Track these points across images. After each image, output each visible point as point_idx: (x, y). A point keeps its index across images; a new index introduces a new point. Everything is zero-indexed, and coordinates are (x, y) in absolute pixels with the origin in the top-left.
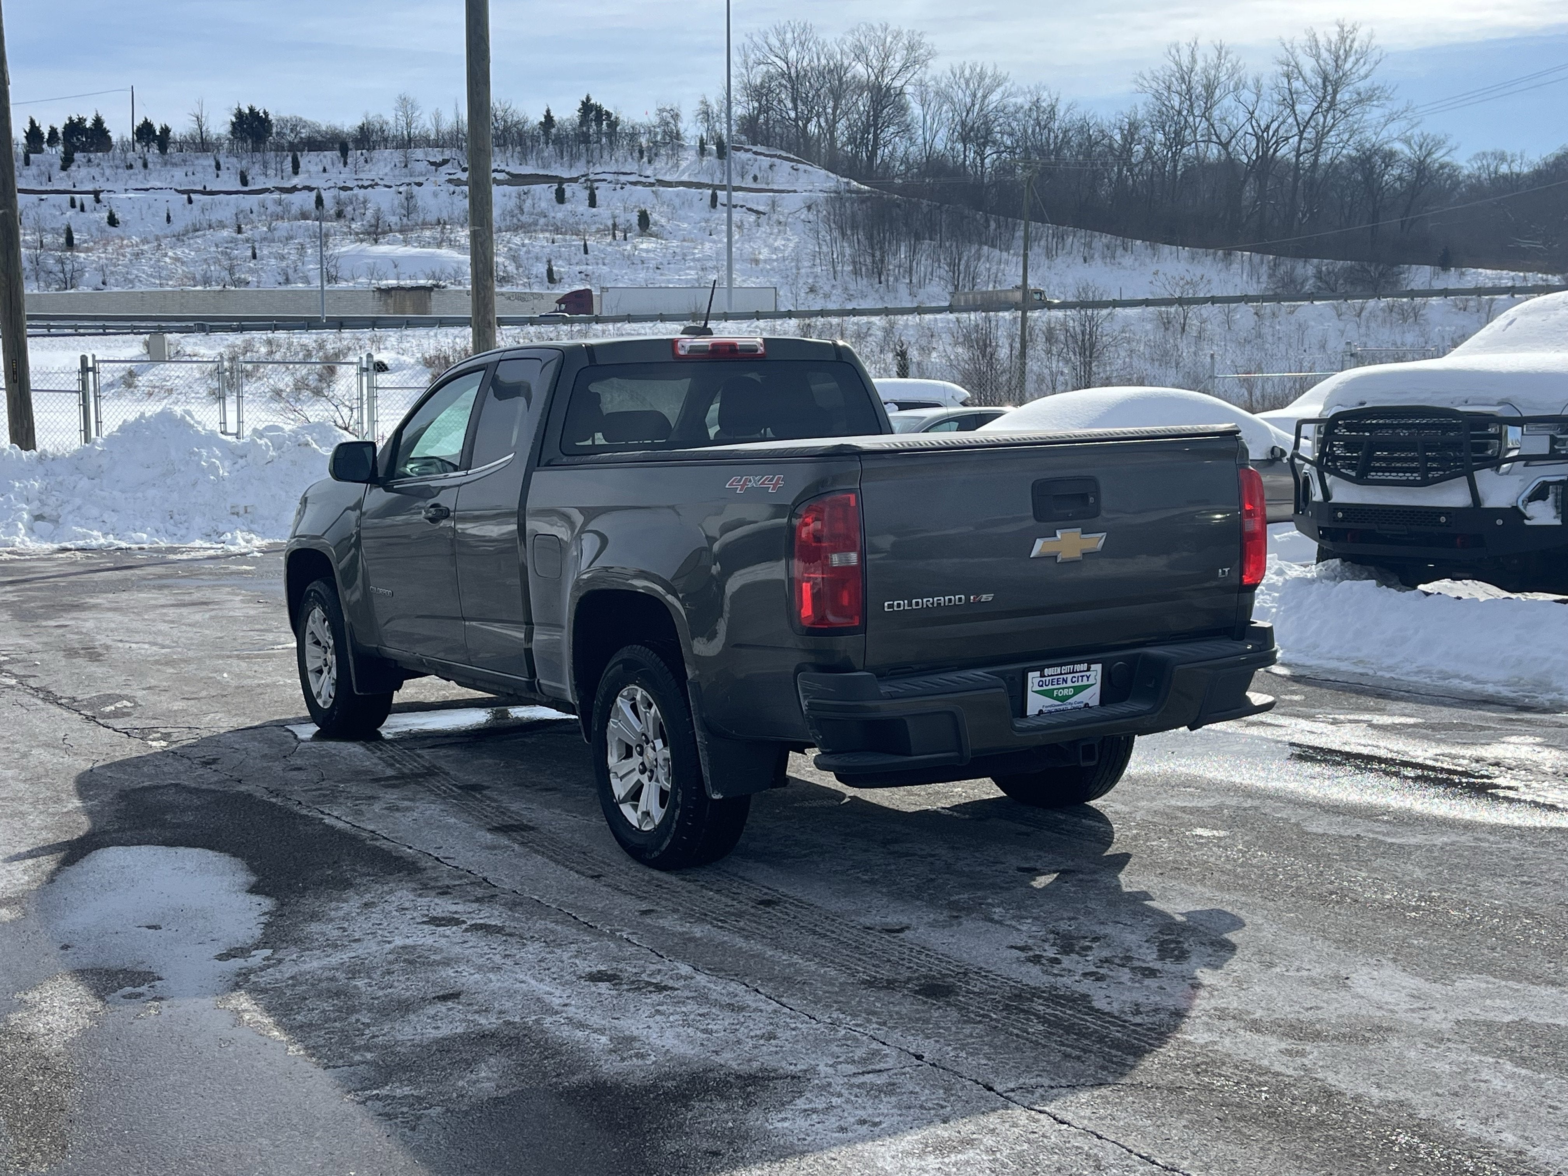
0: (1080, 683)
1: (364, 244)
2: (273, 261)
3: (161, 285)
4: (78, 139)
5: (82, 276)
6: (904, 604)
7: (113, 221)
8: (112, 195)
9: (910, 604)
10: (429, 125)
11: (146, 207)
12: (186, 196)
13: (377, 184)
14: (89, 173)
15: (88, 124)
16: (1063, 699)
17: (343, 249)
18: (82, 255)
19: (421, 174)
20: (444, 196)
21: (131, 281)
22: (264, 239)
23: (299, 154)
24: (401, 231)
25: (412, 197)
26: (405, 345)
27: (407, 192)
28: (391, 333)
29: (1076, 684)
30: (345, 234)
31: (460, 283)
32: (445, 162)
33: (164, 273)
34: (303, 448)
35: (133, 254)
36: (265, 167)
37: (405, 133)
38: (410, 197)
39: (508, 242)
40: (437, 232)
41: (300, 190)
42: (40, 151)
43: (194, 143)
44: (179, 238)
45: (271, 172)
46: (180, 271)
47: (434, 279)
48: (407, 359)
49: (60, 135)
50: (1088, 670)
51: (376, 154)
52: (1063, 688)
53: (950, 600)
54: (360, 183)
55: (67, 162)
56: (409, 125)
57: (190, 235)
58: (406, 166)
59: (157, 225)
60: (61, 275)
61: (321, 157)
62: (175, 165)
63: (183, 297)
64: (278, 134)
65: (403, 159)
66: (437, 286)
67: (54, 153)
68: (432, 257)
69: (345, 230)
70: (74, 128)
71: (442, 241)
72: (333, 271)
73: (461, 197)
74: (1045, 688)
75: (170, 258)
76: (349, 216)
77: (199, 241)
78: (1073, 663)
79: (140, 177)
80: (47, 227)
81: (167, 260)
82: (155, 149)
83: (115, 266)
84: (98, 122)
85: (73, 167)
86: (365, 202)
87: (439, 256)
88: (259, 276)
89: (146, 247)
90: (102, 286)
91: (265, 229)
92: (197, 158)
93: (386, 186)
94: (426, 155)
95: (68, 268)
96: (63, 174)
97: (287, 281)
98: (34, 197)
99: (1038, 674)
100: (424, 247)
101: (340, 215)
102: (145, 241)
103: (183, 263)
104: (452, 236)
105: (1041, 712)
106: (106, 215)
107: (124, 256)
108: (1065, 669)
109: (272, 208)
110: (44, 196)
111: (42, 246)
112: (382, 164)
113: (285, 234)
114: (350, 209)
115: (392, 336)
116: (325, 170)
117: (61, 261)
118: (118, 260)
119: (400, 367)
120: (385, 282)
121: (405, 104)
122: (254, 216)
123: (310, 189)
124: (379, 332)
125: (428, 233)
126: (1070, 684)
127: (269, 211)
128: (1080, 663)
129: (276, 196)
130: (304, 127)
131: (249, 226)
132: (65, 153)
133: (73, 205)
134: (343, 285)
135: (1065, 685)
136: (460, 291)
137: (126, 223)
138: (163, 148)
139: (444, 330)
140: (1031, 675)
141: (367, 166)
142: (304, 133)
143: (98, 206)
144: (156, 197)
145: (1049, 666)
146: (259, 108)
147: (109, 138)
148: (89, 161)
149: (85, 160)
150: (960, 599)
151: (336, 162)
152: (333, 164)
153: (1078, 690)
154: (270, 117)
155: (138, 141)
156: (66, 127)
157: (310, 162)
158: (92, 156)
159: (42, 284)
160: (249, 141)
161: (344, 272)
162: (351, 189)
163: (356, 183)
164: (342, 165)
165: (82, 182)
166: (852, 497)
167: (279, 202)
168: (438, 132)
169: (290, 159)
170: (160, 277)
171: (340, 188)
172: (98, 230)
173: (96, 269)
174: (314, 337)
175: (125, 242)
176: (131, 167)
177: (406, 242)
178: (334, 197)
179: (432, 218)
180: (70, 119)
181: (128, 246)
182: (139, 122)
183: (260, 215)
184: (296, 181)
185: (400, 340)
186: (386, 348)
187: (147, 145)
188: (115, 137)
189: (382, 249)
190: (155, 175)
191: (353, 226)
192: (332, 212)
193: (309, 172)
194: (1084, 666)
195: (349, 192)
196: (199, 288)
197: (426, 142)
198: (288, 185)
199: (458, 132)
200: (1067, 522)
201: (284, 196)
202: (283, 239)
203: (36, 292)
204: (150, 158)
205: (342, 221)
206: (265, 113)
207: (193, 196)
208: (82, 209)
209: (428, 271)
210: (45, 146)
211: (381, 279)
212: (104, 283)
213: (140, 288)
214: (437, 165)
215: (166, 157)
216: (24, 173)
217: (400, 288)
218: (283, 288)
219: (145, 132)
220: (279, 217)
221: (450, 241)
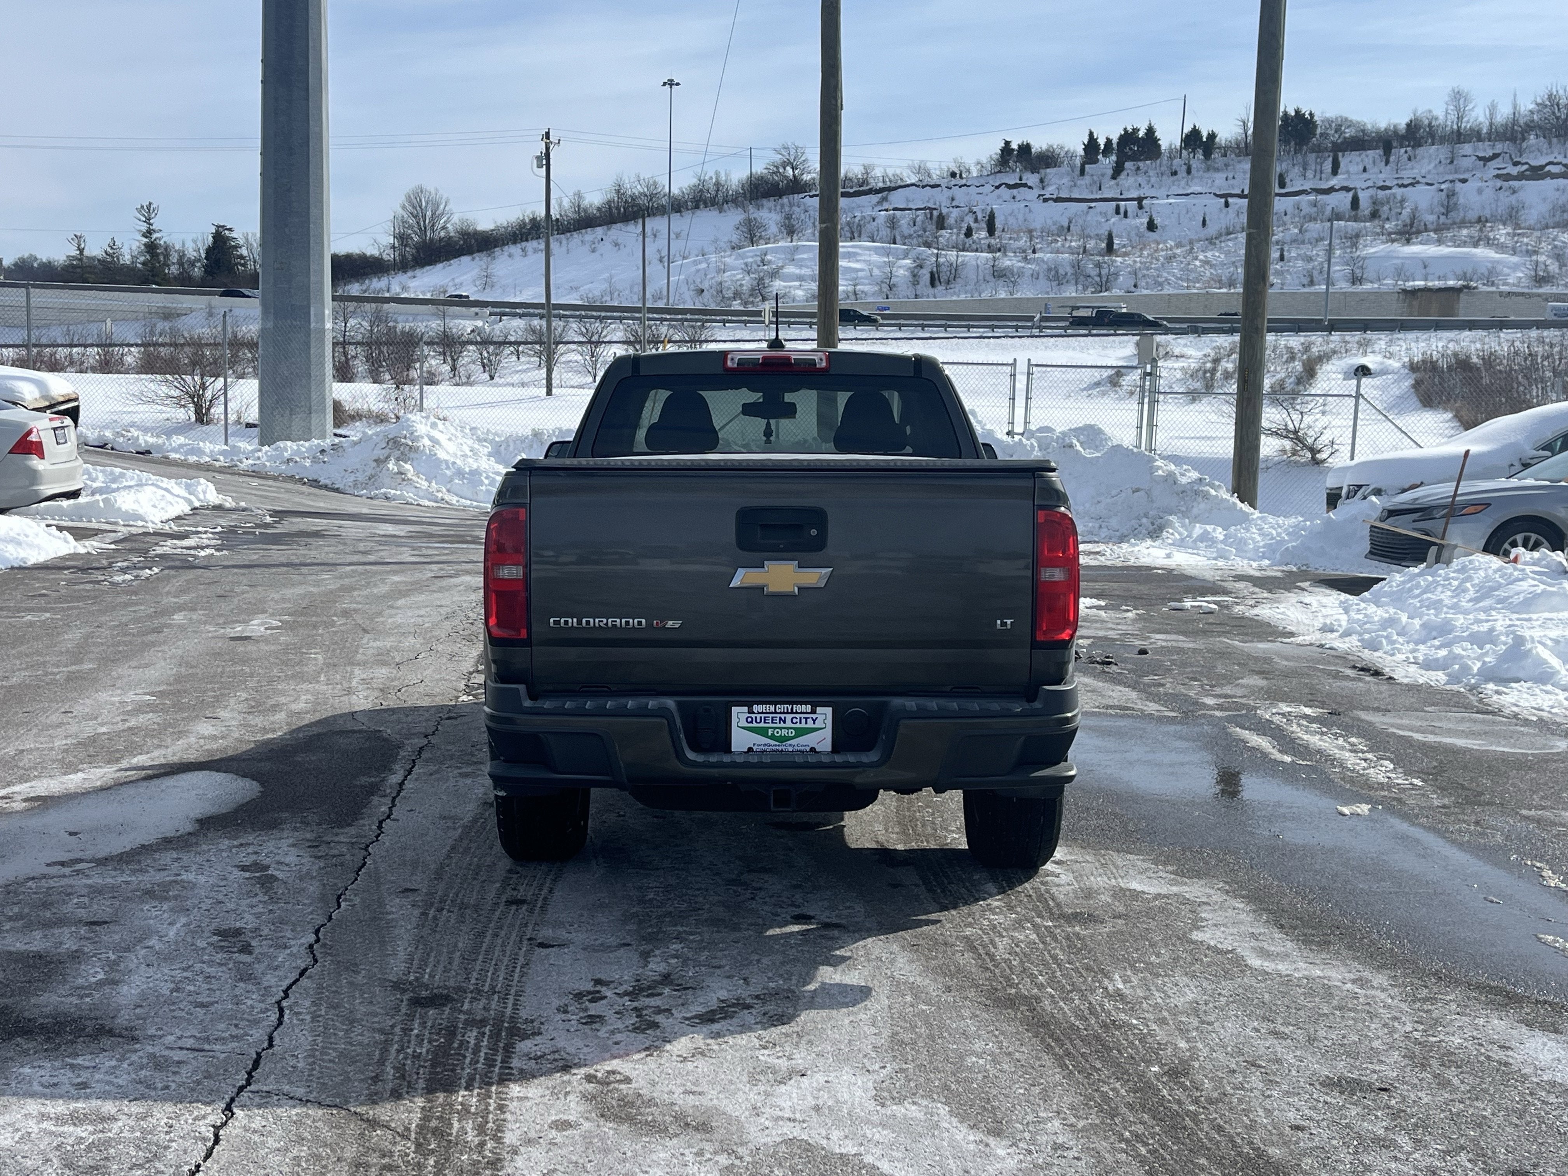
0: (803, 725)
1: (1396, 244)
2: (1300, 263)
3: (1188, 287)
4: (1131, 149)
5: (1116, 279)
6: (573, 622)
7: (1151, 226)
8: (1155, 201)
9: (579, 622)
10: (1481, 119)
11: (1184, 212)
12: (1223, 200)
13: (1418, 182)
14: (1136, 181)
15: (1141, 134)
16: (783, 739)
17: (1372, 250)
18: (1119, 259)
19: (1467, 170)
20: (1489, 193)
21: (1161, 284)
22: (1294, 241)
23: (1340, 154)
24: (1435, 231)
25: (1453, 195)
26: (1394, 349)
27: (1448, 189)
28: (1383, 337)
29: (798, 725)
30: (1378, 234)
31: (1493, 284)
32: (1495, 156)
33: (1192, 276)
34: (1067, 449)
35: (1165, 258)
36: (1305, 169)
37: (1455, 127)
38: (1451, 194)
39: (1554, 240)
40: (1474, 231)
41: (1337, 190)
42: (1096, 161)
43: (1238, 147)
44: (1211, 241)
45: (1310, 174)
46: (1208, 274)
47: (1465, 280)
48: (1395, 364)
49: (1115, 146)
50: (813, 712)
51: (1420, 151)
52: (781, 728)
53: (627, 623)
54: (1400, 182)
55: (1118, 170)
56: (1460, 118)
57: (1223, 238)
58: (1452, 162)
59: (1192, 229)
60: (1098, 279)
61: (1363, 156)
62: (1217, 170)
63: (1207, 300)
64: (1322, 135)
65: (1450, 155)
66: (1468, 287)
67: (1107, 163)
68: (1465, 258)
69: (1378, 230)
70: (1128, 137)
71: (1480, 240)
72: (1358, 273)
73: (1507, 193)
74: (755, 725)
75: (1201, 261)
76: (1384, 216)
77: (1230, 244)
78: (792, 703)
79: (1183, 183)
80: (1092, 235)
81: (1197, 263)
82: (1200, 155)
83: (1148, 269)
84: (1150, 131)
85: (1123, 175)
86: (1403, 201)
87: (1474, 255)
88: (1285, 278)
89: (1178, 251)
90: (1133, 289)
91: (1296, 231)
92: (1239, 162)
93: (1428, 184)
94: (1475, 149)
95: (1104, 272)
96: (1113, 182)
97: (1312, 283)
98: (1085, 205)
99: (746, 709)
100: (1459, 246)
101: (1374, 215)
102: (1179, 245)
103: (1212, 266)
104: (1491, 235)
105: (750, 749)
106: (1145, 220)
107: (1158, 260)
108: (780, 708)
109: (1307, 210)
110: (1093, 204)
111: (1085, 251)
112: (1426, 161)
113: (1316, 236)
114: (1386, 208)
115: (1381, 340)
116: (1365, 170)
117: (1098, 265)
118: (1151, 263)
119: (1384, 372)
120: (1411, 283)
121: (1459, 98)
122: (1287, 219)
123: (1347, 189)
124: (1369, 335)
125: (1465, 232)
126: (788, 724)
127: (1303, 213)
128: (801, 703)
129: (1312, 197)
130: (1349, 127)
131: (1281, 229)
132: (1116, 163)
133: (1117, 212)
134: (1368, 286)
135: (782, 725)
136: (1492, 292)
137: (1163, 228)
138: (1207, 154)
139: (1440, 334)
140: (735, 710)
141: (1410, 164)
142: (1349, 133)
143: (1140, 212)
144: (1195, 201)
145: (758, 703)
146: (1305, 110)
147: (1159, 146)
148: (1138, 169)
149: (1133, 168)
150: (640, 623)
151: (1378, 161)
152: (1374, 163)
153: (800, 732)
154: (1316, 118)
155: (1185, 148)
156: (1121, 138)
157: (1351, 162)
158: (1141, 164)
159: (1080, 287)
160: (1293, 143)
161: (1370, 273)
162: (1390, 188)
163: (1395, 182)
164: (1383, 163)
165: (1129, 190)
166: (522, 511)
167: (1315, 204)
168: (1491, 124)
169: (1331, 159)
170: (1188, 280)
171: (1379, 188)
172: (1137, 235)
173: (1130, 273)
174: (1302, 339)
175: (1161, 246)
176: (1175, 173)
177: (1440, 242)
178: (1372, 197)
179: (1472, 215)
180: (1125, 129)
181: (1162, 250)
182: (1188, 129)
183: (1294, 216)
184: (1334, 182)
185: (1390, 343)
186: (1373, 352)
187: (1194, 151)
188: (1164, 144)
189: (1415, 249)
190: (1196, 180)
191: (1387, 226)
192: (1367, 213)
193: (1348, 172)
194: (809, 708)
195: (1388, 192)
196: (1224, 290)
197: (1475, 135)
198: (1325, 186)
199: (1513, 125)
200: (780, 552)
201: (1320, 197)
202: (1314, 241)
203: (1074, 294)
204: (1194, 164)
205: (1376, 222)
206: (1311, 114)
207: (1230, 200)
208: (1126, 216)
209: (1459, 272)
210: (1100, 157)
211: (1408, 281)
212: (1135, 286)
213: (1168, 290)
214: (1485, 160)
215: (1209, 163)
216: (1079, 182)
217: (1426, 290)
218: (1307, 290)
219: (1192, 139)
220: (1312, 219)
221: (1489, 239)
